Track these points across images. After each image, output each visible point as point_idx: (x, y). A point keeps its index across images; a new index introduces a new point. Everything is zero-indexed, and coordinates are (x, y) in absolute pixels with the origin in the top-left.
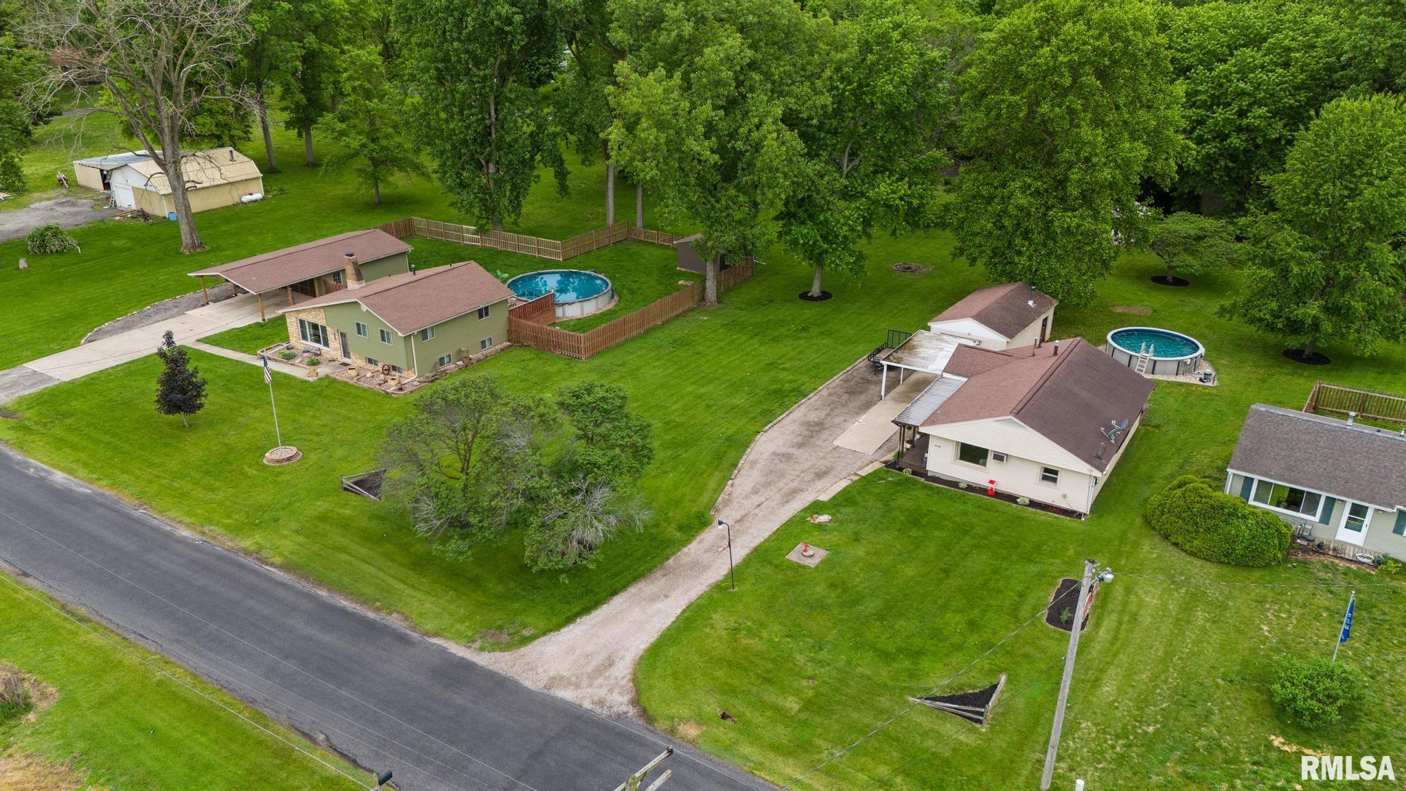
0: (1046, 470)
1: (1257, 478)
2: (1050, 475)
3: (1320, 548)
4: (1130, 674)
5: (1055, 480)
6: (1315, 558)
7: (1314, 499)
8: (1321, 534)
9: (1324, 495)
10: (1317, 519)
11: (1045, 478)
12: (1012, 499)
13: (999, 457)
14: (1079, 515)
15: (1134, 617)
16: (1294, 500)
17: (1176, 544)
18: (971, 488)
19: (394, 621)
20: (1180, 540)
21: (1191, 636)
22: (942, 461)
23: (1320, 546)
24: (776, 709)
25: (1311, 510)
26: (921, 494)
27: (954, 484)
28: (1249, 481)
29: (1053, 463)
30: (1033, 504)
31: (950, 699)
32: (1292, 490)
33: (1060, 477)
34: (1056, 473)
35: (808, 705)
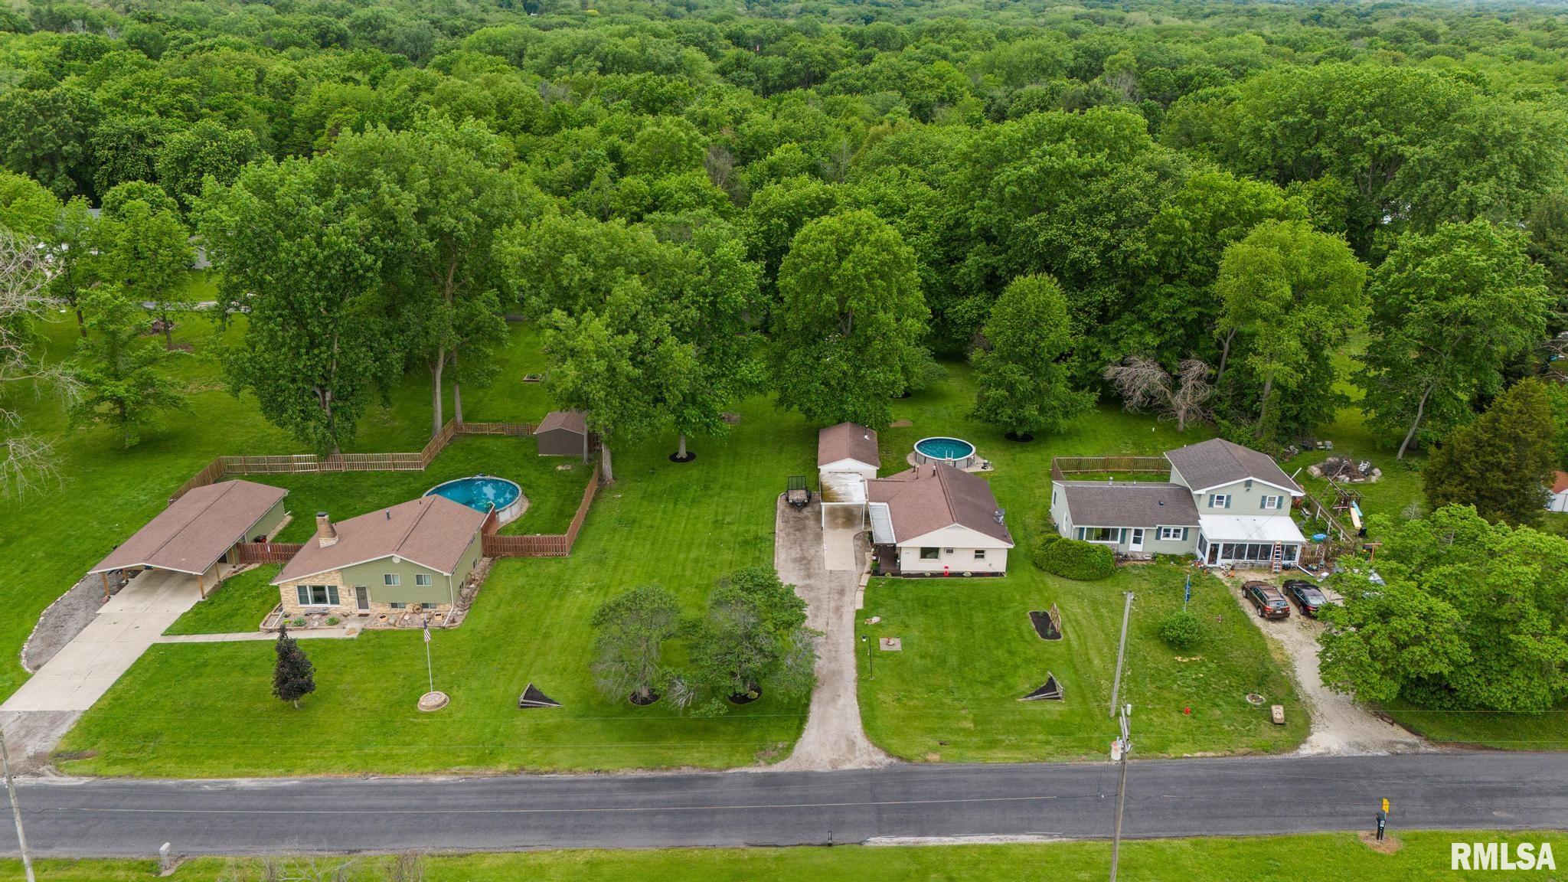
0: (977, 552)
1: (1086, 527)
2: (980, 554)
3: (1126, 558)
4: (1100, 651)
5: (982, 557)
6: (1126, 564)
7: (1115, 531)
8: (1122, 549)
9: (1120, 528)
10: (1118, 542)
11: (976, 557)
12: (960, 575)
13: (950, 551)
14: (1001, 574)
15: (1076, 621)
16: (1105, 534)
17: (1063, 576)
18: (933, 575)
19: (686, 771)
20: (1066, 573)
21: (1108, 622)
22: (910, 562)
23: (1126, 556)
24: (964, 730)
25: (1114, 538)
26: (910, 587)
27: (922, 575)
28: (1082, 530)
29: (980, 547)
30: (975, 575)
31: (1037, 693)
32: (1104, 530)
33: (987, 554)
34: (983, 552)
35: (975, 722)
